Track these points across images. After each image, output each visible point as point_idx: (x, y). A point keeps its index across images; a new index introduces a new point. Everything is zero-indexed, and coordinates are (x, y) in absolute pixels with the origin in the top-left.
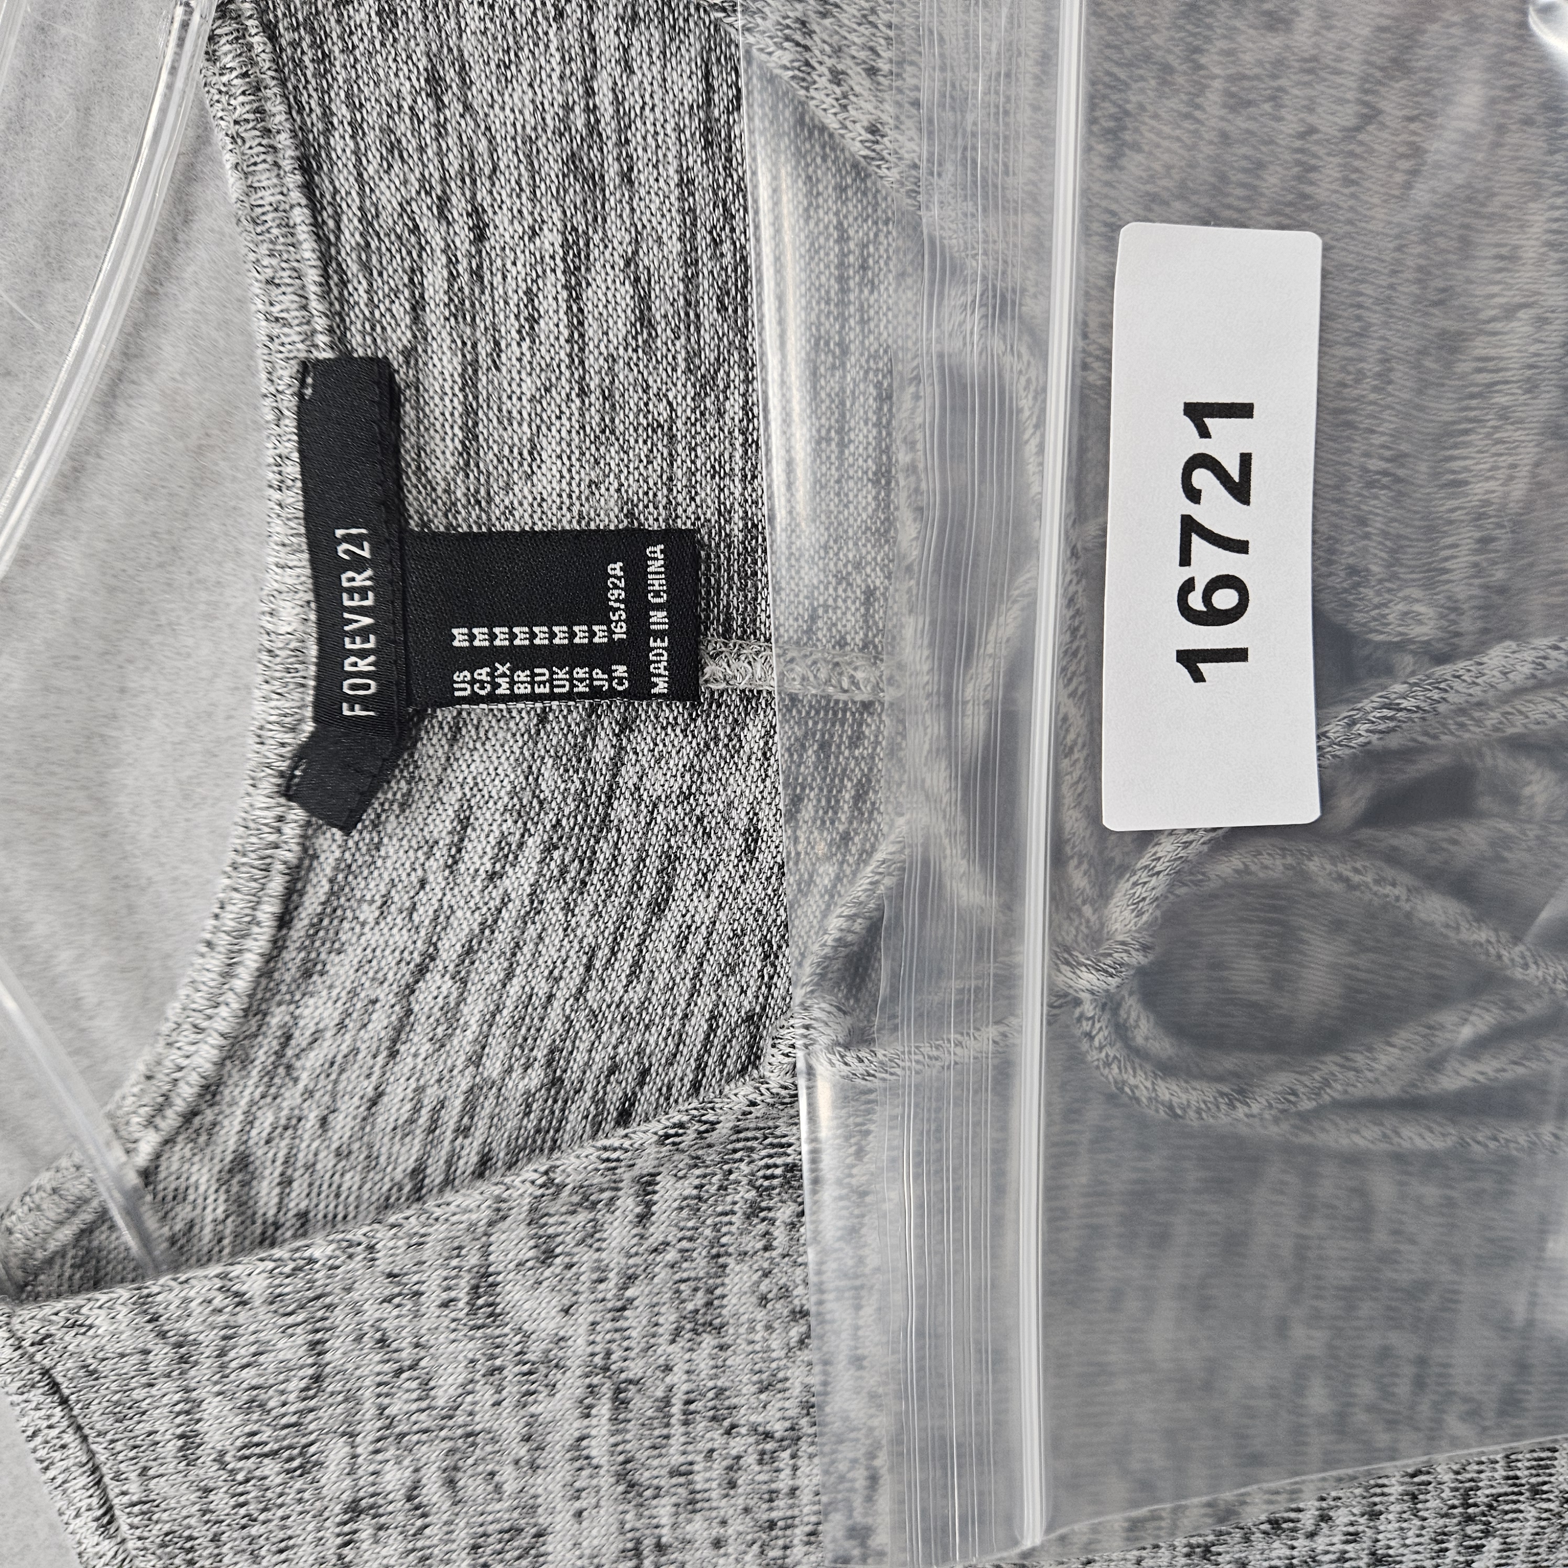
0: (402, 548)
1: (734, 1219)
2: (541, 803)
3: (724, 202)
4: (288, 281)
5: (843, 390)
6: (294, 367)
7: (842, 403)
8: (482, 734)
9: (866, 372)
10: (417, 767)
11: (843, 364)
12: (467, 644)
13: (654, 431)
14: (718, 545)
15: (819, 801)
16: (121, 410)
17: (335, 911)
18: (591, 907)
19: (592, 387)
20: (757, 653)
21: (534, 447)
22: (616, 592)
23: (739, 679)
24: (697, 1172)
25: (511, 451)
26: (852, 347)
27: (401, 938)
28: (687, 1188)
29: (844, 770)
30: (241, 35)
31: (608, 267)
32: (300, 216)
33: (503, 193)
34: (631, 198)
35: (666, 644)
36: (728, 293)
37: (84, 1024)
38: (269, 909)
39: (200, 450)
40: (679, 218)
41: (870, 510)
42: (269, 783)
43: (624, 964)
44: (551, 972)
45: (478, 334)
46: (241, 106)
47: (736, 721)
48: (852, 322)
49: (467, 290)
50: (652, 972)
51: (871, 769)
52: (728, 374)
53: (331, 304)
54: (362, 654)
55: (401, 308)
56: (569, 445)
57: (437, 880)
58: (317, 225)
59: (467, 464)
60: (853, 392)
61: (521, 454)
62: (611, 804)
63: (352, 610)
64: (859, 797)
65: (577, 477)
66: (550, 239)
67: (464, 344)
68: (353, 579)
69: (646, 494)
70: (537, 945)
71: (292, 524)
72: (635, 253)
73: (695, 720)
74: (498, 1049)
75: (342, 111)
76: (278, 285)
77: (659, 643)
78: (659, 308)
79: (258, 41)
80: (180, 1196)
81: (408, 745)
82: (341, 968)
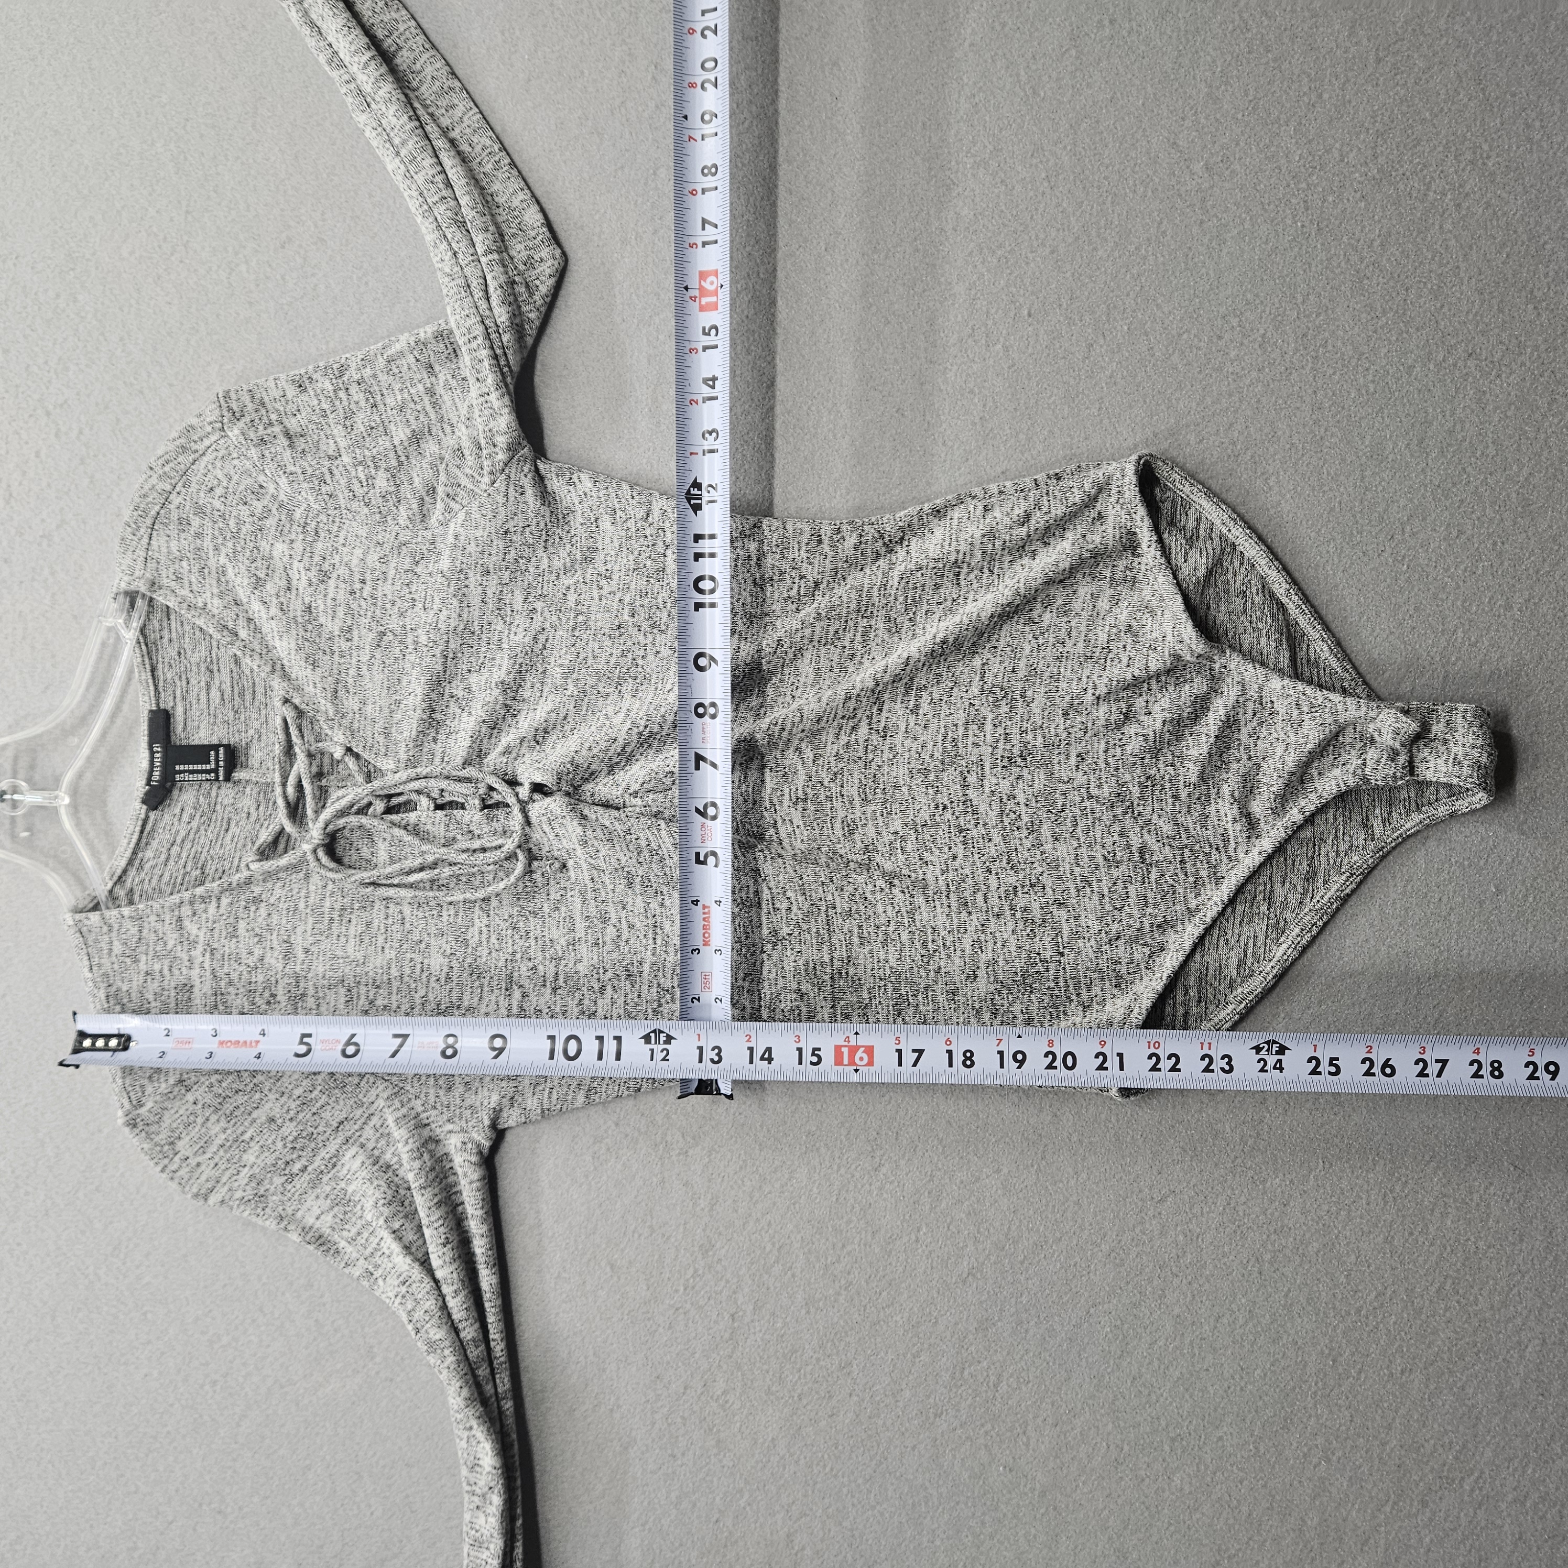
12: (180, 769)
22: (212, 758)
28: (229, 900)
32: (150, 681)
35: (223, 769)
38: (138, 829)
42: (139, 800)
46: (139, 660)
54: (157, 771)
55: (171, 698)
57: (176, 823)
63: (156, 762)
66: (203, 684)
68: (157, 755)
74: (190, 864)
78: (226, 697)
79: (144, 647)
80: (117, 898)
81: (170, 791)
82: (154, 844)
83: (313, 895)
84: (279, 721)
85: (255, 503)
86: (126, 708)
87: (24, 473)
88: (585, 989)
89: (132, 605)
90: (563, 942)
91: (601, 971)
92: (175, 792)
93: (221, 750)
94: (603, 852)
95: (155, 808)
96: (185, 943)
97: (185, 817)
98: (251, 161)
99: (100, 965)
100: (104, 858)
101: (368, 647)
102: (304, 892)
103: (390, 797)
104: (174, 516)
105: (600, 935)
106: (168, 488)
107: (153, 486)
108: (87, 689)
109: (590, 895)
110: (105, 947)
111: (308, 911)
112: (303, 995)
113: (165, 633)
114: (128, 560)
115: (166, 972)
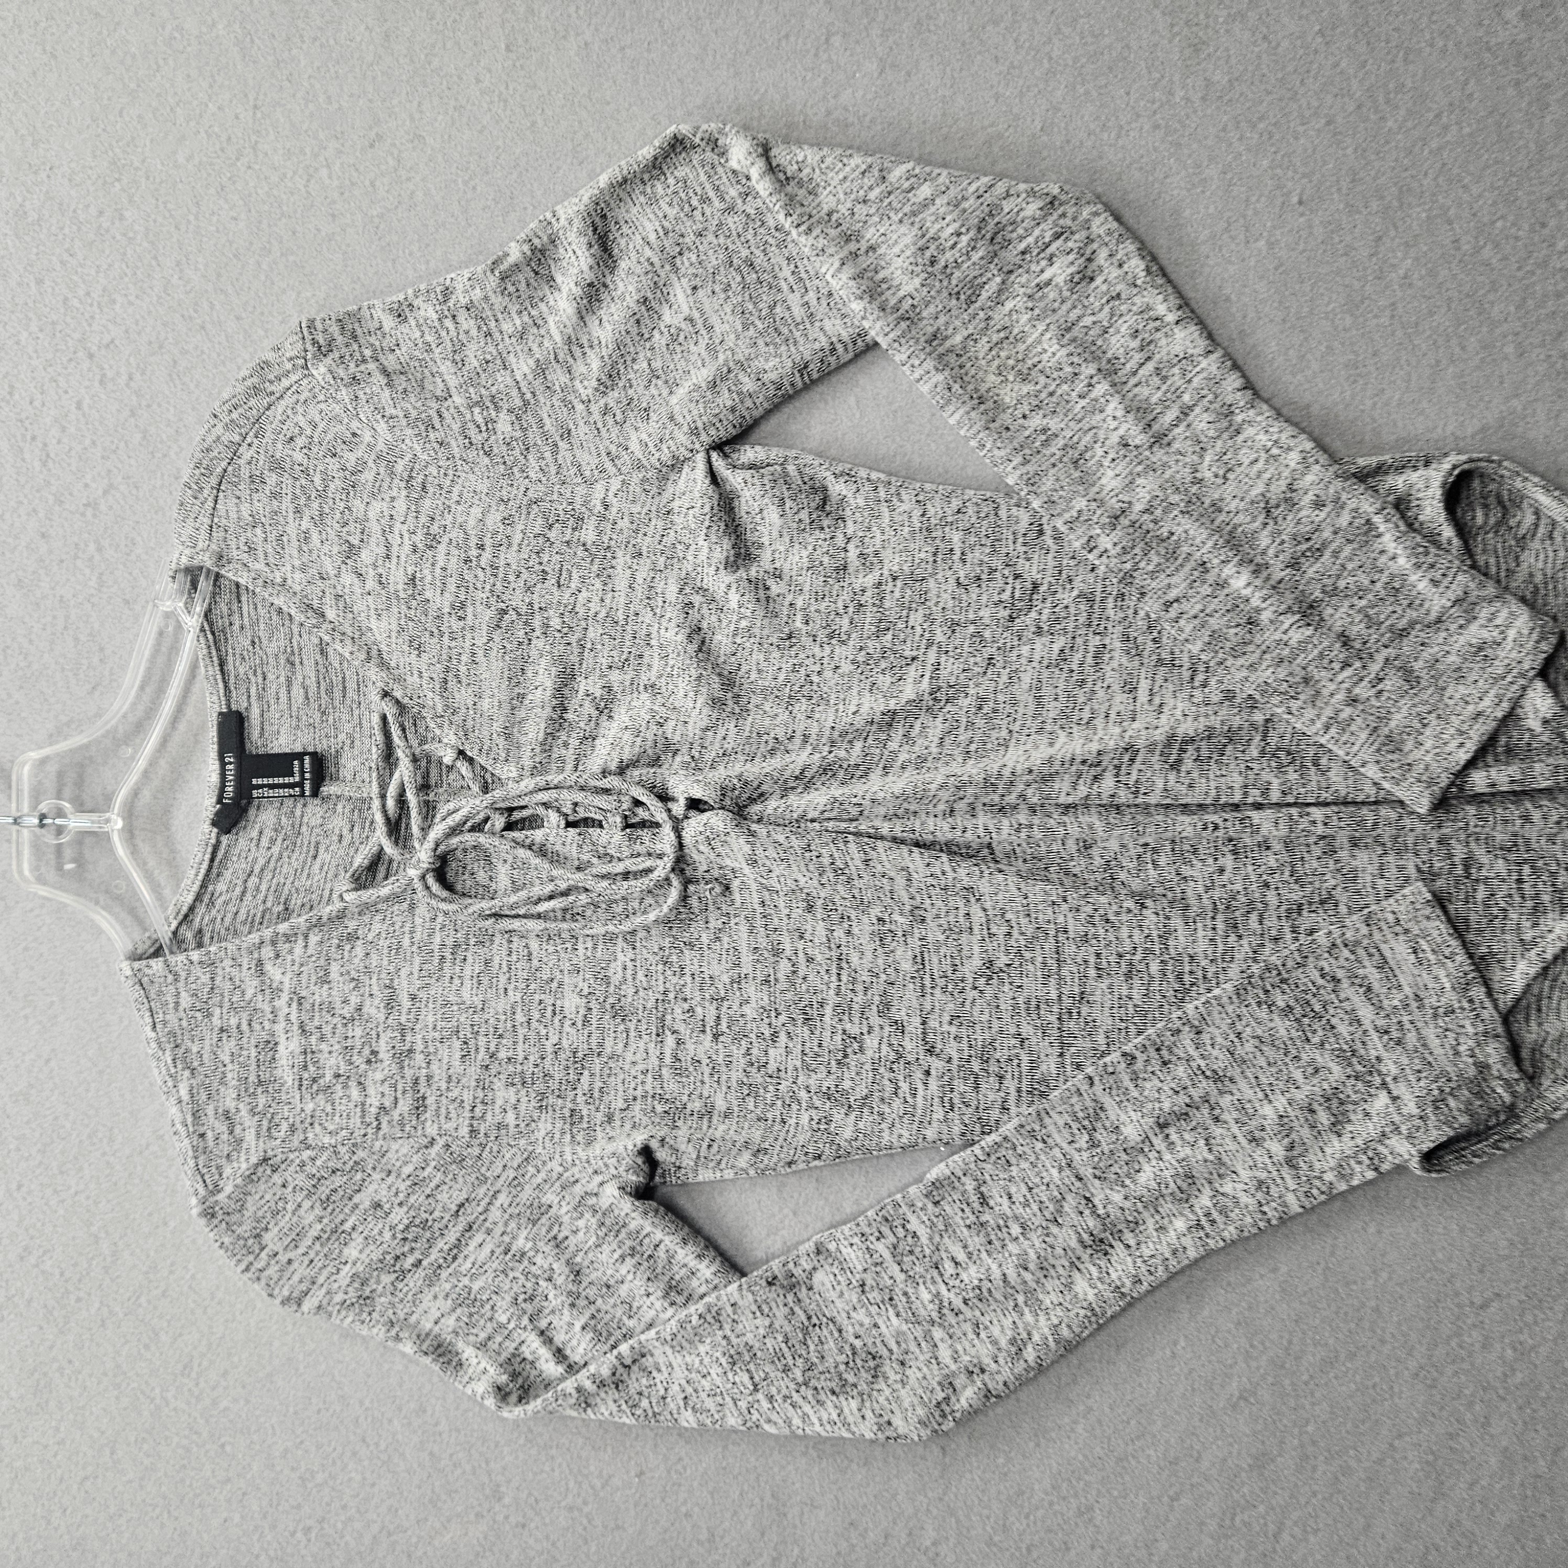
12: (256, 783)
22: (296, 768)
28: (318, 938)
32: (219, 677)
35: (310, 782)
38: (208, 856)
42: (208, 822)
46: (205, 651)
54: (230, 786)
55: (245, 698)
57: (253, 849)
63: (229, 775)
66: (282, 679)
68: (229, 767)
74: (270, 898)
77: (308, 782)
78: (310, 694)
79: (210, 636)
80: (183, 941)
81: (244, 810)
82: (227, 874)
83: (419, 929)
84: (376, 719)
85: (347, 455)
86: (189, 711)
87: (64, 429)
88: (753, 1036)
89: (194, 585)
90: (726, 978)
91: (773, 1014)
92: (252, 812)
93: (307, 759)
94: (777, 871)
95: (228, 832)
96: (267, 992)
97: (265, 842)
98: (332, 42)
99: (165, 1023)
100: (167, 892)
101: (485, 627)
102: (408, 925)
103: (511, 810)
104: (245, 473)
105: (771, 971)
106: (237, 438)
107: (218, 438)
108: (142, 688)
109: (759, 922)
110: (171, 1000)
111: (414, 948)
112: (411, 1051)
113: (236, 618)
114: (189, 530)
115: (245, 1027)
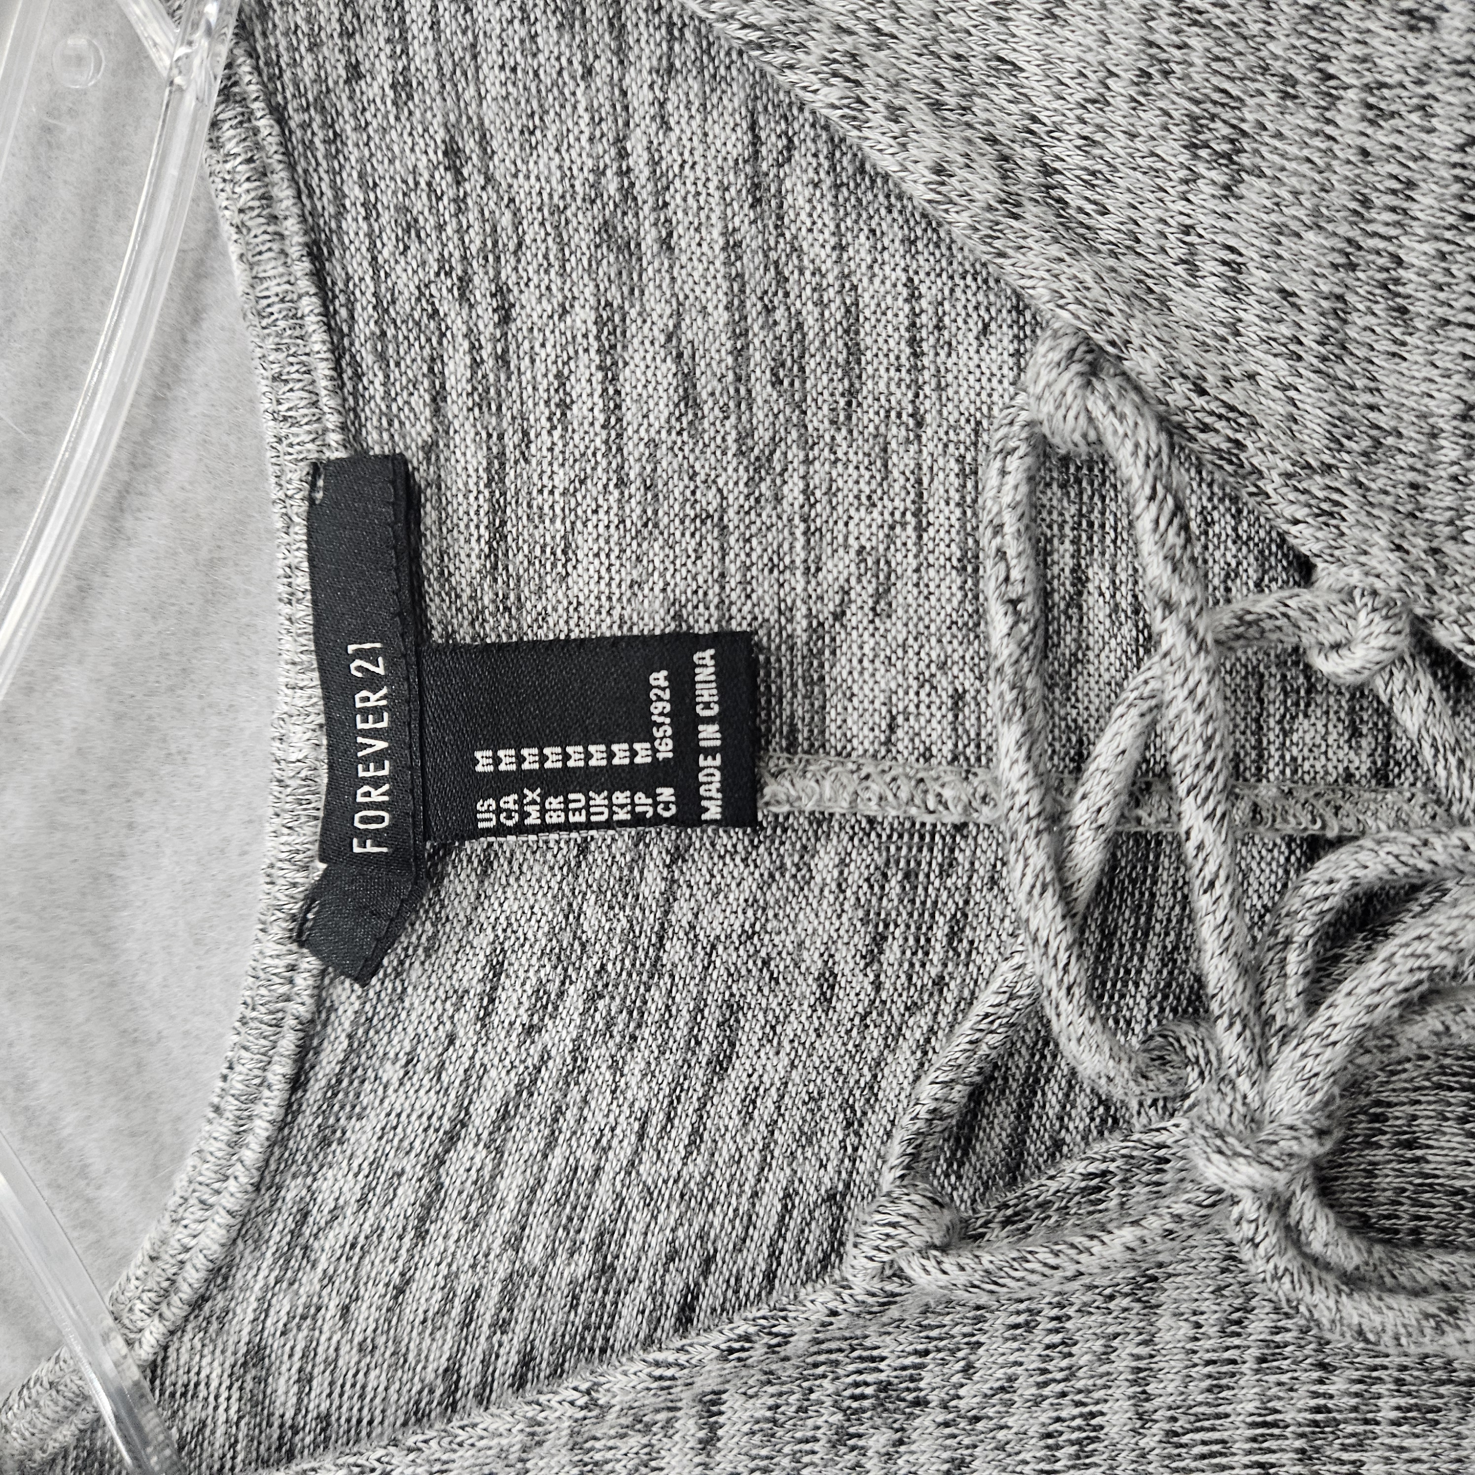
0: (419, 663)
1: (816, 1447)
2: (583, 946)
3: (776, 263)
4: (296, 376)
5: (919, 467)
6: (304, 469)
7: (919, 482)
8: (516, 868)
9: (946, 446)
10: (442, 907)
11: (918, 437)
12: (491, 768)
13: (703, 522)
14: (779, 648)
15: (906, 940)
16: (128, 523)
17: (355, 1070)
18: (643, 1065)
19: (632, 476)
20: (827, 769)
21: (567, 546)
22: (660, 705)
23: (805, 800)
24: (771, 1390)
25: (543, 551)
26: (928, 417)
27: (428, 1101)
28: (759, 1409)
29: (935, 903)
30: (247, 117)
31: (647, 343)
33: (530, 269)
34: (671, 267)
35: (718, 762)
36: (783, 365)
37: (90, 1192)
39: (212, 564)
40: (725, 285)
41: (955, 603)
43: (681, 1131)
44: (598, 1142)
45: (505, 424)
46: (246, 193)
47: (804, 847)
48: (927, 389)
49: (491, 377)
50: (715, 1141)
51: (967, 902)
52: (785, 454)
53: (345, 400)
54: (376, 783)
56: (607, 542)
57: (467, 1035)
58: (328, 315)
59: (495, 567)
60: (931, 468)
61: (553, 553)
62: (662, 946)
63: (366, 733)
64: (953, 935)
65: (617, 578)
67: (490, 436)
68: (368, 699)
69: (695, 592)
70: (581, 1109)
71: (302, 640)
72: (677, 326)
73: (757, 847)
75: (354, 192)
76: (286, 381)
77: (710, 761)
79: (265, 124)
93: (702, 665)
